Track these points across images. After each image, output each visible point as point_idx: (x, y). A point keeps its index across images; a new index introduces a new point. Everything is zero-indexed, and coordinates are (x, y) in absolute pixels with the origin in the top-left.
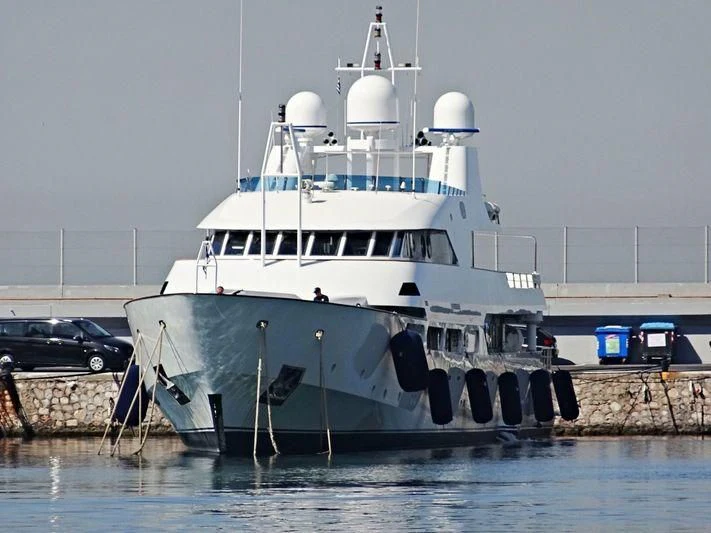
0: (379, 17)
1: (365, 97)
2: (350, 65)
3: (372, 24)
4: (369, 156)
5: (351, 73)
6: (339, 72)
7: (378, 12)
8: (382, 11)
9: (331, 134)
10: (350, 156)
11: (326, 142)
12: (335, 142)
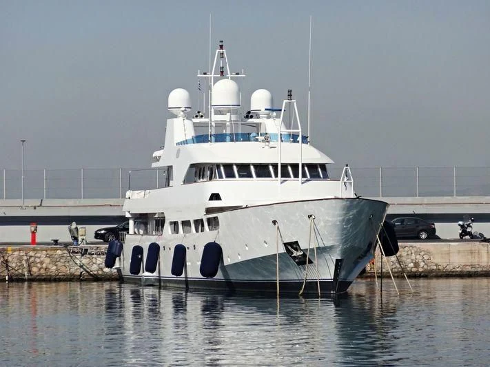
0: (221, 47)
1: (223, 92)
2: (205, 74)
3: (218, 51)
4: (228, 124)
5: (205, 77)
6: (199, 77)
7: (221, 44)
8: (223, 44)
9: (199, 112)
10: (213, 124)
11: (197, 116)
12: (202, 116)
